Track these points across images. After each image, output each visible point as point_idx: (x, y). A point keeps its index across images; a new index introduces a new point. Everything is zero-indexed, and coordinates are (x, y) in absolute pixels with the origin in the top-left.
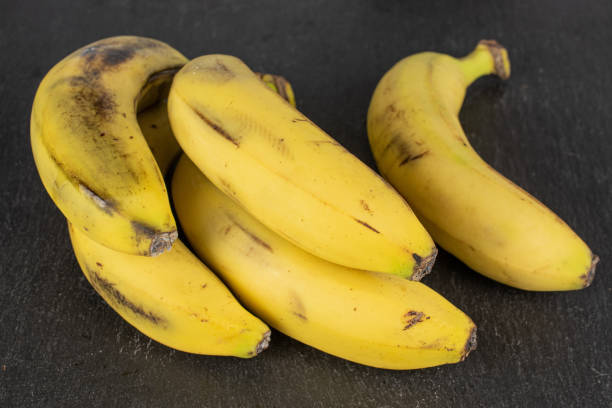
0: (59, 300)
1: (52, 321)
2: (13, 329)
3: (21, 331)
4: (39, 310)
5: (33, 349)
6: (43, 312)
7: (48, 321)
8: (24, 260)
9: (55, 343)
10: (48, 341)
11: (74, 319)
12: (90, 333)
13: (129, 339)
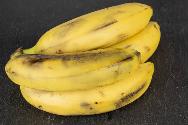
0: (21, 103)
1: (18, 111)
2: (4, 114)
3: (7, 115)
4: (13, 107)
5: (11, 121)
6: (14, 108)
7: (17, 111)
8: (7, 89)
9: (19, 119)
10: (16, 118)
11: (26, 110)
12: (32, 115)
13: (46, 118)
